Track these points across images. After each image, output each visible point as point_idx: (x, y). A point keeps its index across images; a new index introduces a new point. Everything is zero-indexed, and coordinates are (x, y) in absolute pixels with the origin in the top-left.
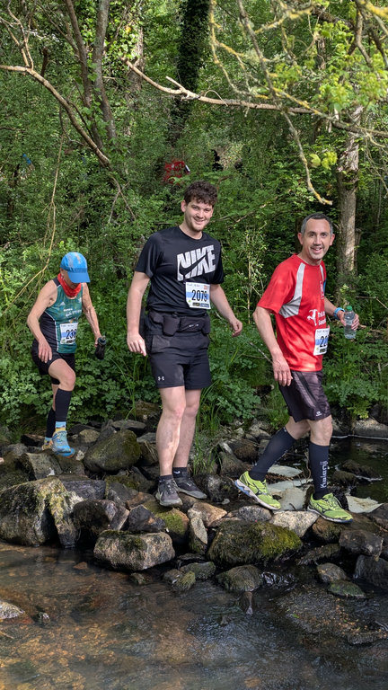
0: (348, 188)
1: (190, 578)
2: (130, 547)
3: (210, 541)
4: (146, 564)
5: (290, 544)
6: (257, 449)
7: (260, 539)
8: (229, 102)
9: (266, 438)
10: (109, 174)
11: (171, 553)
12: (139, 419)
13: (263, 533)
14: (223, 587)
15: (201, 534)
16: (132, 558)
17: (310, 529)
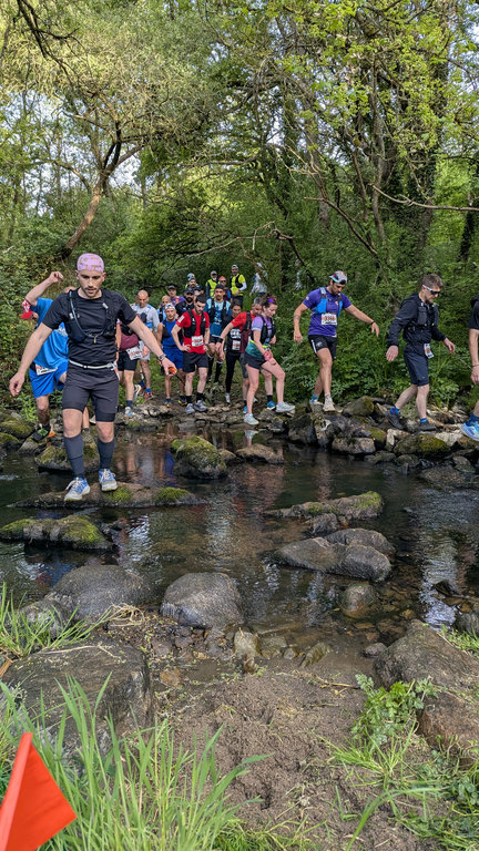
2: (349, 444)
3: (395, 444)
4: (357, 451)
7: (421, 442)
11: (373, 449)
12: (382, 397)
13: (423, 439)
15: (391, 441)
16: (349, 448)
17: (456, 443)
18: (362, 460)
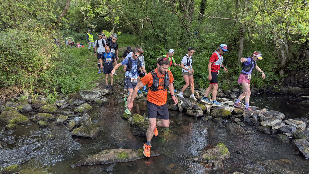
0: (242, 36)
1: (207, 119)
2: (194, 112)
3: (211, 112)
4: (198, 116)
5: (229, 114)
6: (220, 94)
7: (222, 112)
8: (218, 18)
9: (222, 92)
10: (189, 34)
11: (203, 114)
13: (223, 111)
14: (214, 122)
15: (209, 111)
16: (194, 114)
17: (233, 111)
18: (201, 119)
